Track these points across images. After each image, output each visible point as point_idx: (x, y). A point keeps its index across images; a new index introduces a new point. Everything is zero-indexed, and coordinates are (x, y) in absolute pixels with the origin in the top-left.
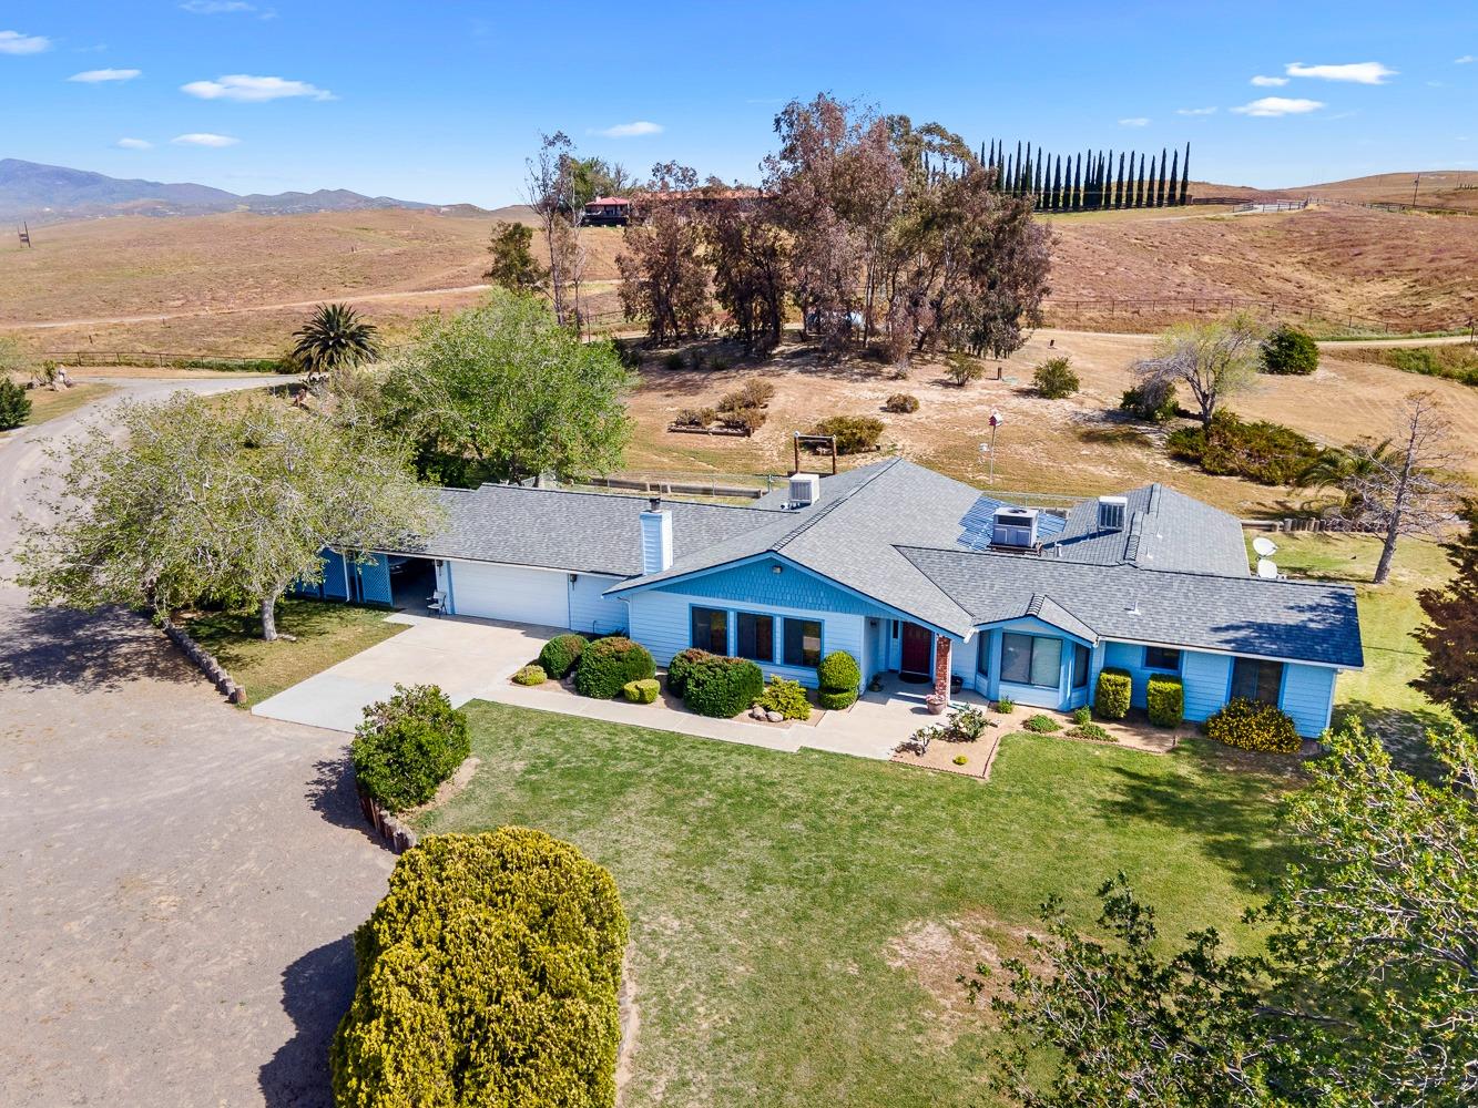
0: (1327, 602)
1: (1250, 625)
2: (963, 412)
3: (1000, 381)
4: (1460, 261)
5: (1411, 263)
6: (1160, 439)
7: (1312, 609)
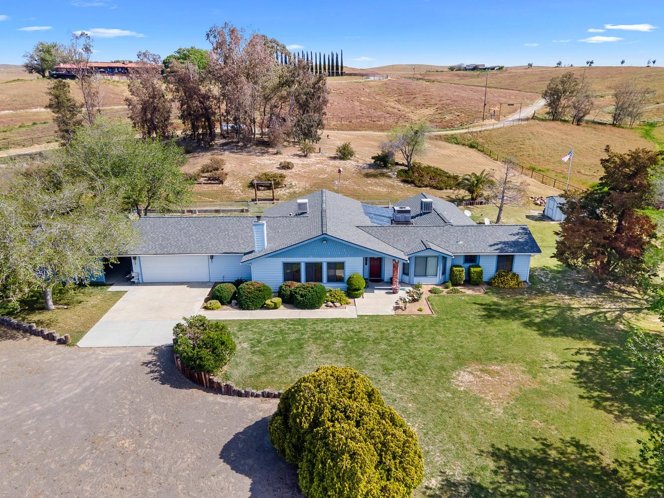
0: (521, 231)
1: (501, 243)
2: (313, 168)
3: (320, 154)
4: (449, 101)
5: (433, 102)
6: (394, 174)
7: (518, 234)
